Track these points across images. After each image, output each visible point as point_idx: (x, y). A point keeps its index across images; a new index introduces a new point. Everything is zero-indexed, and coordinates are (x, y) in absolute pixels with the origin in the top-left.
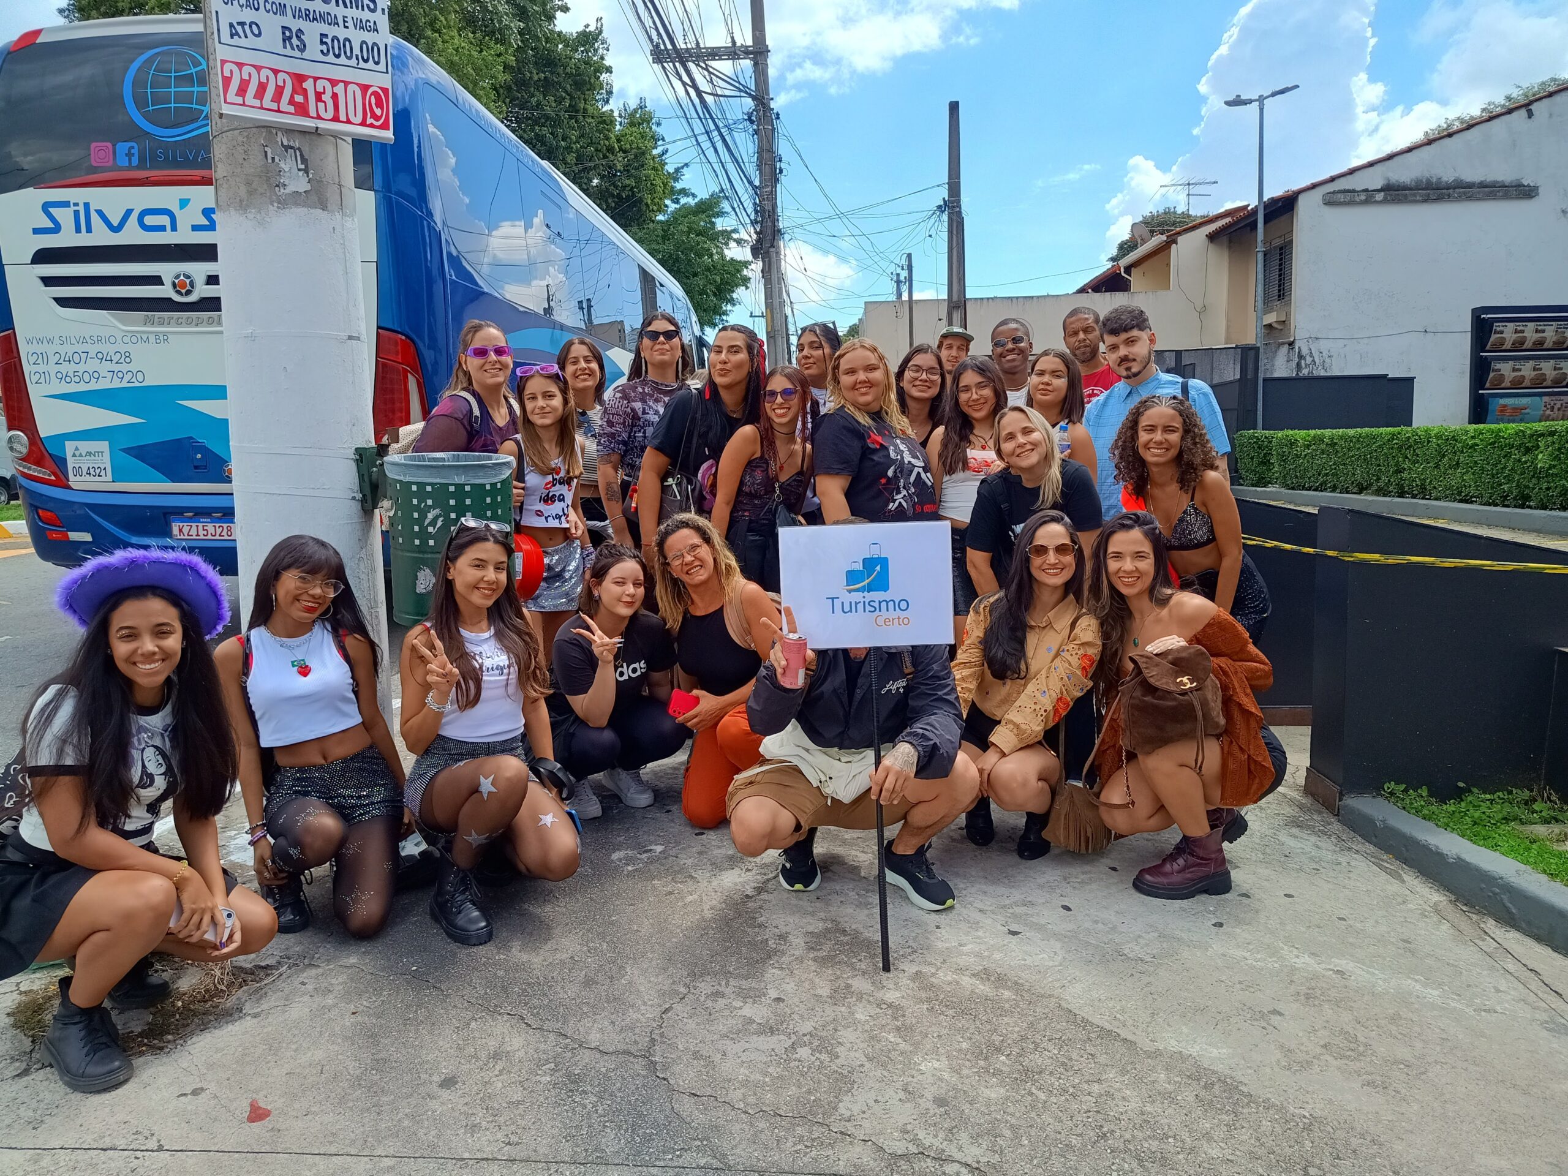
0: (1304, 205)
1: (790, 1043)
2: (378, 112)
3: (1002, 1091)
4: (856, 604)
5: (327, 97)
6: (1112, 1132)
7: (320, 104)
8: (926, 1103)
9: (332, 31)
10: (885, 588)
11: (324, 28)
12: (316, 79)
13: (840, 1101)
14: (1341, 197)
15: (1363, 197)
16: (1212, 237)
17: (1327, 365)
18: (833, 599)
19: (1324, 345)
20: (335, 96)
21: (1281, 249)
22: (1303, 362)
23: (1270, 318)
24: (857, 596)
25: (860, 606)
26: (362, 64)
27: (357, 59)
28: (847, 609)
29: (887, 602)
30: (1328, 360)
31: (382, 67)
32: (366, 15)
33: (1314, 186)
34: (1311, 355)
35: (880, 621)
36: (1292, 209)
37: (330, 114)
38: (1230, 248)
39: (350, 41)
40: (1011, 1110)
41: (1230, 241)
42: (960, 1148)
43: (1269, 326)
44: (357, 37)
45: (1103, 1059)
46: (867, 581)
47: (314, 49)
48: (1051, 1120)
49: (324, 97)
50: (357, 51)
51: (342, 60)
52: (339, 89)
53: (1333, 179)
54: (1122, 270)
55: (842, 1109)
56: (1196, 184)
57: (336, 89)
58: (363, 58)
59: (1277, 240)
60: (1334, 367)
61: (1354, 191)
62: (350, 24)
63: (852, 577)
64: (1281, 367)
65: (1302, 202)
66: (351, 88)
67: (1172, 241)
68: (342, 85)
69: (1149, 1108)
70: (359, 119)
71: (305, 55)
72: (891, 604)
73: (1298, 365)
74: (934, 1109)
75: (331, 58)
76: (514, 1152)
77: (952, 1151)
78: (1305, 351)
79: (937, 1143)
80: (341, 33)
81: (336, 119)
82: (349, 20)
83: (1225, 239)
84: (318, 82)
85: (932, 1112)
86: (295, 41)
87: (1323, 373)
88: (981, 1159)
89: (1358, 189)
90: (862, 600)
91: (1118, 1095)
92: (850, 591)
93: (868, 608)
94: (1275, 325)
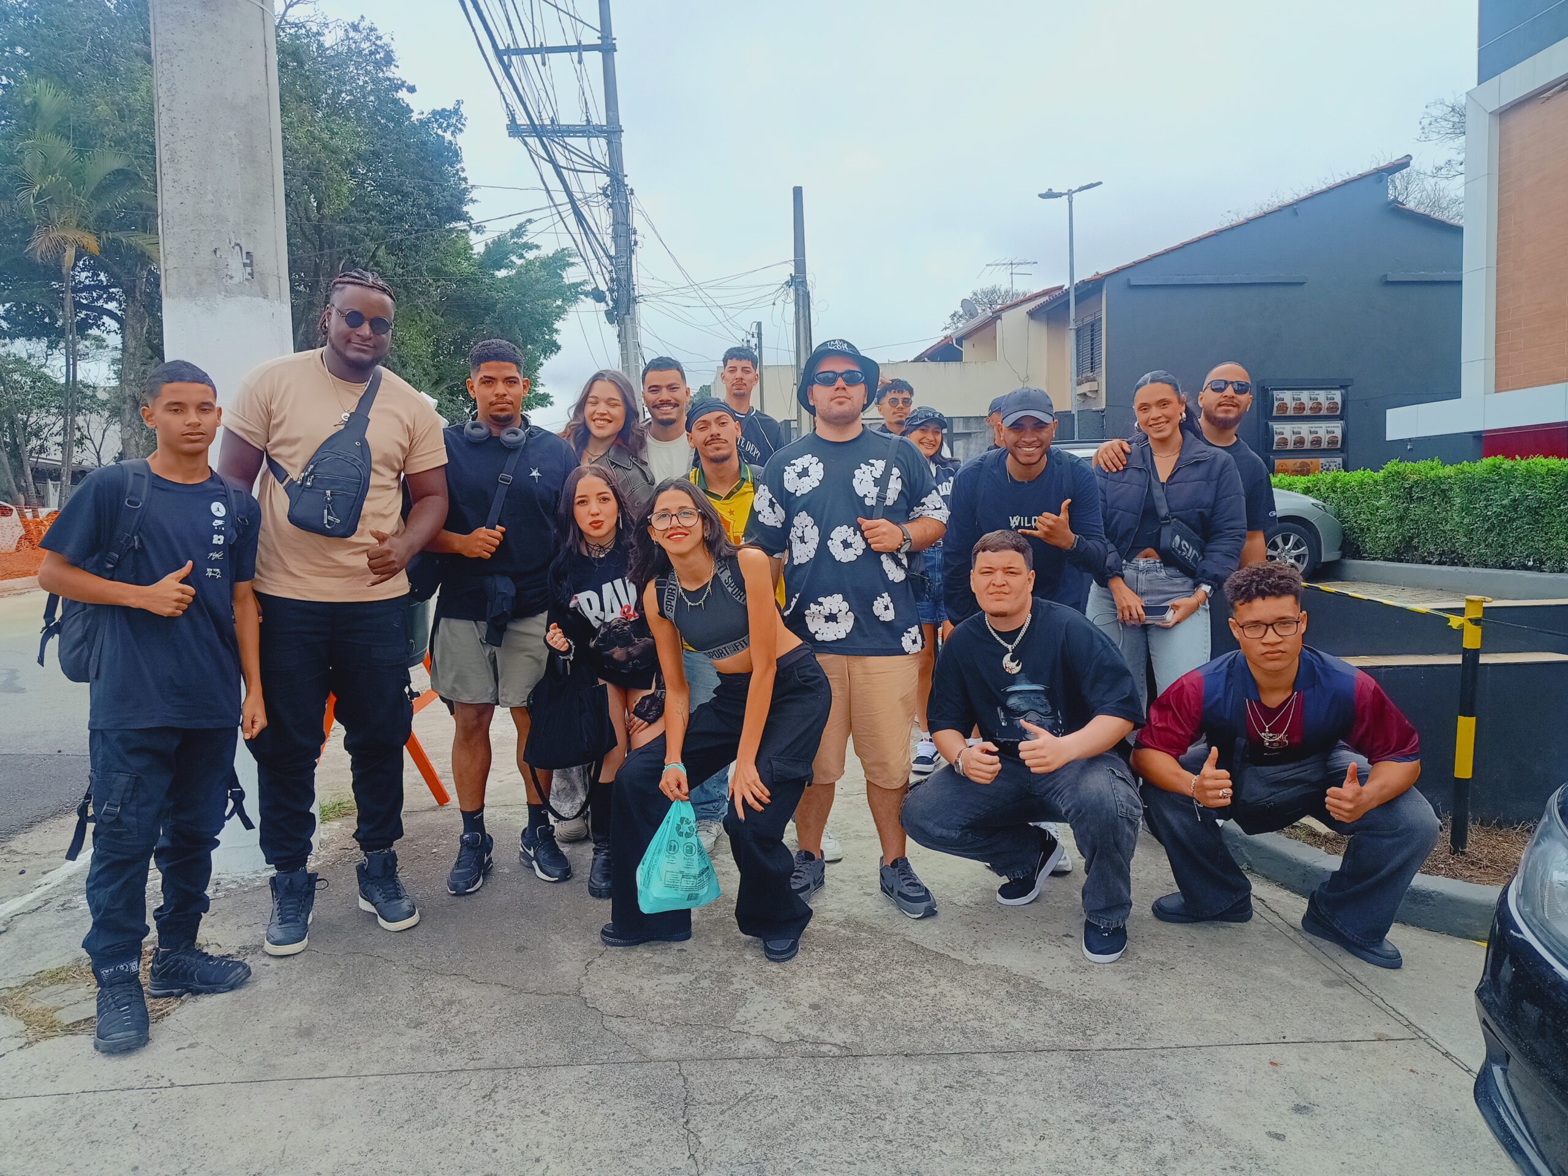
1: (693, 977)
3: (862, 997)
6: (944, 1018)
8: (804, 1008)
13: (738, 1012)
16: (1032, 314)
23: (1086, 388)
33: (1119, 270)
38: (1047, 323)
40: (869, 1008)
41: (1048, 319)
42: (831, 1035)
43: (1084, 395)
45: (937, 972)
48: (900, 1013)
54: (954, 342)
55: (738, 1016)
56: (1019, 264)
67: (997, 316)
69: (971, 1001)
74: (809, 1012)
76: (478, 1064)
77: (824, 1036)
79: (813, 1033)
83: (1042, 315)
85: (808, 1014)
88: (847, 1041)
91: (948, 994)
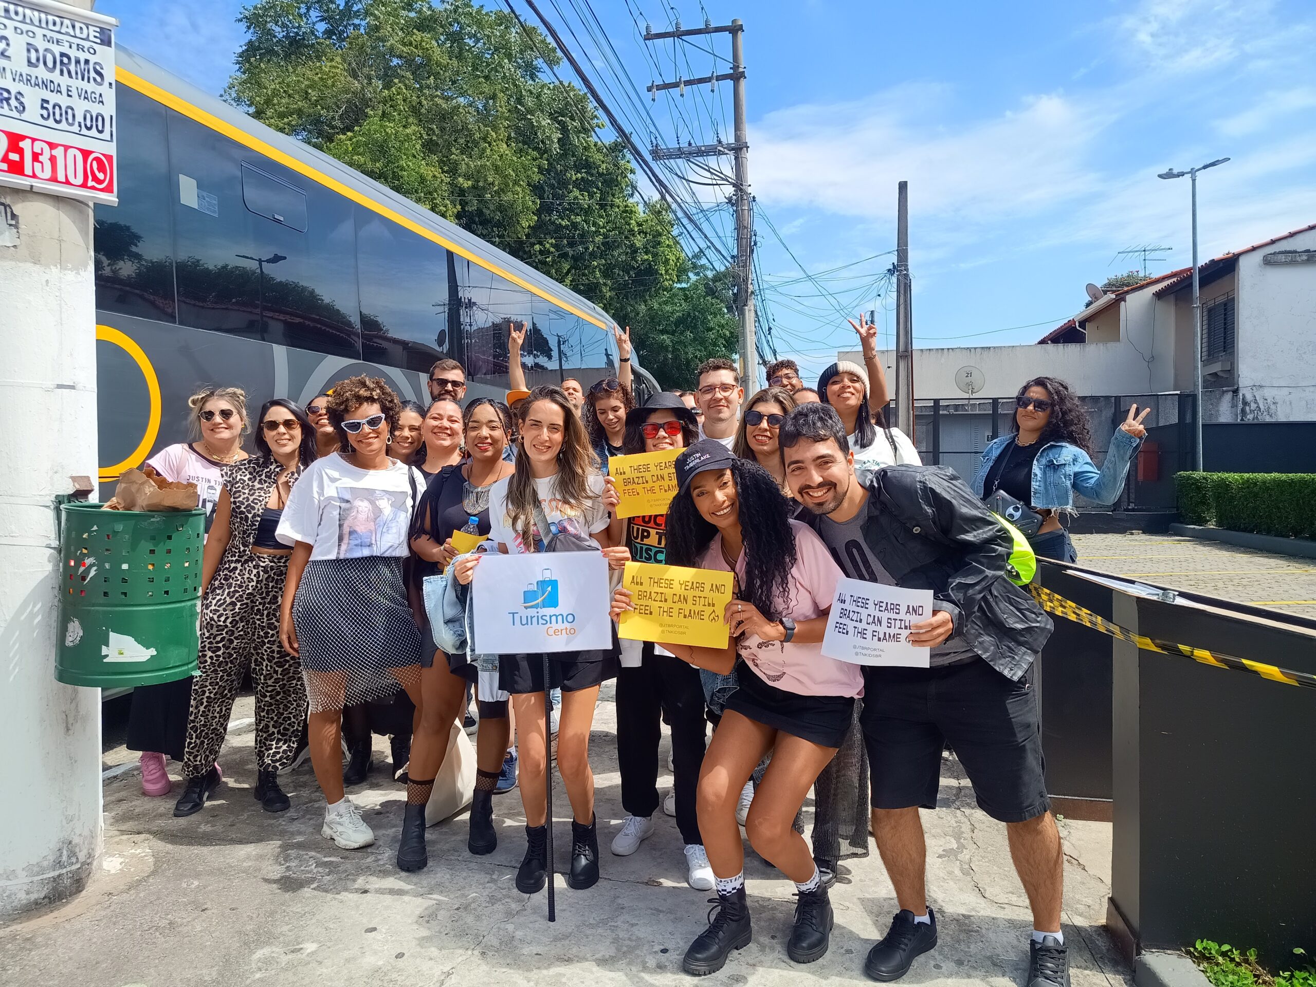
0: (1244, 264)
2: (101, 176)
4: (532, 618)
5: (45, 158)
7: (36, 164)
9: (53, 98)
10: (555, 605)
11: (47, 95)
12: (34, 140)
14: (1282, 258)
15: (1305, 258)
16: (1159, 295)
17: (1272, 411)
18: (513, 614)
19: (1269, 393)
20: (53, 159)
21: (1225, 305)
22: (1247, 408)
23: (1216, 368)
24: (532, 612)
25: (535, 620)
26: (84, 131)
27: (80, 126)
28: (524, 622)
29: (557, 617)
30: (1273, 407)
31: (106, 135)
32: (90, 87)
33: (1254, 249)
34: (1256, 402)
35: (551, 631)
36: (1234, 270)
37: (48, 174)
38: (1176, 305)
39: (72, 109)
41: (1176, 300)
43: (1215, 375)
44: (81, 107)
46: (540, 600)
47: (33, 111)
49: (41, 158)
50: (79, 118)
51: (63, 125)
52: (59, 152)
53: (1273, 242)
54: (1077, 324)
56: (1152, 250)
57: (54, 152)
58: (86, 125)
59: (1222, 297)
60: (1279, 413)
61: (1295, 252)
62: (74, 93)
63: (528, 596)
64: (1225, 414)
65: (1243, 262)
66: (71, 152)
67: (1121, 298)
68: (61, 149)
70: (80, 180)
71: (24, 116)
72: (560, 618)
73: (1243, 411)
75: (51, 122)
78: (1249, 397)
80: (64, 101)
81: (54, 179)
82: (74, 90)
83: (1172, 297)
84: (36, 143)
86: (13, 102)
87: (1268, 419)
89: (1298, 250)
90: (536, 615)
92: (526, 608)
93: (541, 621)
94: (1220, 374)
